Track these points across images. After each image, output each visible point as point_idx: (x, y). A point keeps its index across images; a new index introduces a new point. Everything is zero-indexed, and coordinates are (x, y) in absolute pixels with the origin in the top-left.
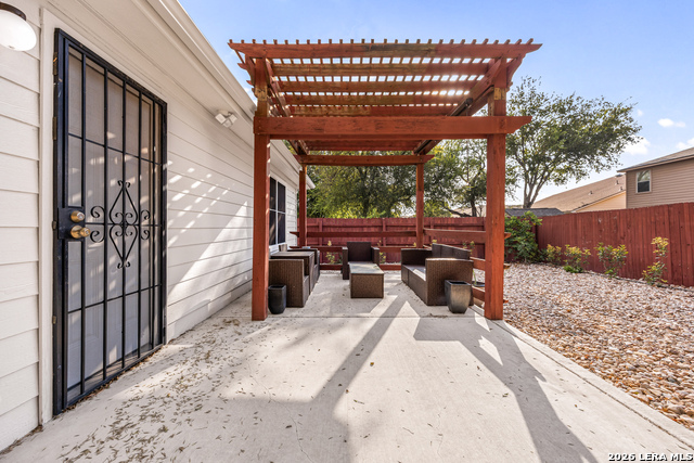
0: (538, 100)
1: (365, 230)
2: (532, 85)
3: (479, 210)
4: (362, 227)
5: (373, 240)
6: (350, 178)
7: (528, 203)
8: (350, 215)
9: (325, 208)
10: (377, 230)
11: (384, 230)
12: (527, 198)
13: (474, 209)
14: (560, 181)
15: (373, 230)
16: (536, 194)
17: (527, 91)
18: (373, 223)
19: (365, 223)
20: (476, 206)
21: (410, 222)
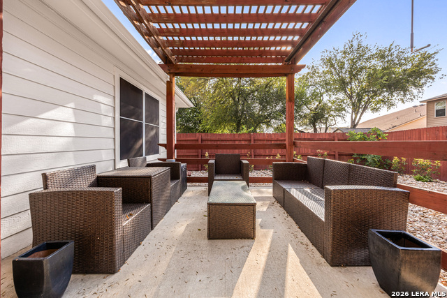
0: (363, 51)
1: (237, 143)
2: (360, 38)
3: (318, 130)
4: (235, 141)
5: (243, 151)
6: (226, 104)
7: (354, 125)
8: (226, 131)
9: (208, 127)
10: (247, 143)
11: (252, 143)
12: (353, 122)
13: (315, 130)
14: (375, 110)
15: (243, 143)
16: (360, 118)
17: (355, 44)
18: (243, 137)
19: (237, 138)
20: (317, 127)
21: (273, 137)
